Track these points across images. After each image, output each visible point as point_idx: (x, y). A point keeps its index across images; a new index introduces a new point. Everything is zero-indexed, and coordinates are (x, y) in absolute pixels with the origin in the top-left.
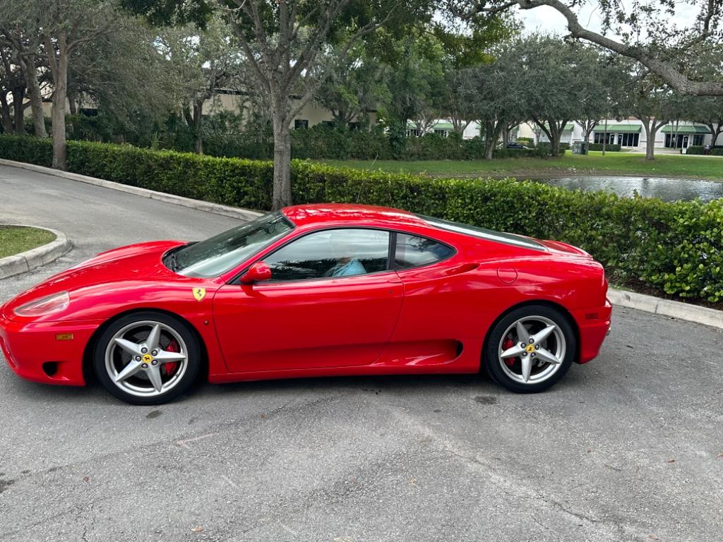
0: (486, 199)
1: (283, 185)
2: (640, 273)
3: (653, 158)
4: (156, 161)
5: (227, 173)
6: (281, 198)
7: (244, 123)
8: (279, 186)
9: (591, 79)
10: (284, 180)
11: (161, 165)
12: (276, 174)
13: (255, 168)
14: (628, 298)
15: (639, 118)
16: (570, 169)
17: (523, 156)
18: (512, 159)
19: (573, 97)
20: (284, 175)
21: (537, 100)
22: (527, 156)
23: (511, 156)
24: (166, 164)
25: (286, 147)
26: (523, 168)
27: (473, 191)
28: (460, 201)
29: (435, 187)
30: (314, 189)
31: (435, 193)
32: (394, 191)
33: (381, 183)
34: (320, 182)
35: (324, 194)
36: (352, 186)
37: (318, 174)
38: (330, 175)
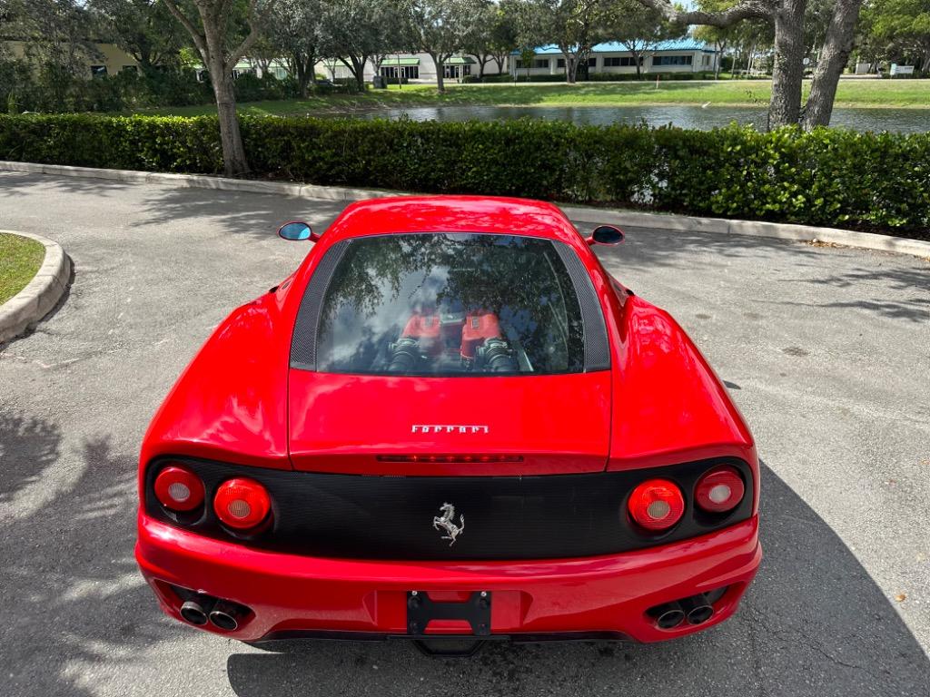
0: (509, 142)
1: (234, 142)
2: (683, 198)
4: (26, 127)
5: (142, 135)
6: (235, 157)
7: (37, 73)
8: (229, 145)
10: (235, 136)
11: (33, 132)
12: (224, 129)
13: (184, 126)
14: (700, 223)
17: (335, 93)
18: (327, 97)
20: (234, 131)
23: (324, 94)
24: (41, 130)
25: (231, 98)
27: (494, 135)
28: (480, 146)
29: (445, 133)
30: (277, 144)
31: (445, 140)
32: (393, 140)
33: (373, 133)
34: (283, 136)
35: (292, 149)
36: (331, 137)
37: (279, 127)
38: (296, 127)
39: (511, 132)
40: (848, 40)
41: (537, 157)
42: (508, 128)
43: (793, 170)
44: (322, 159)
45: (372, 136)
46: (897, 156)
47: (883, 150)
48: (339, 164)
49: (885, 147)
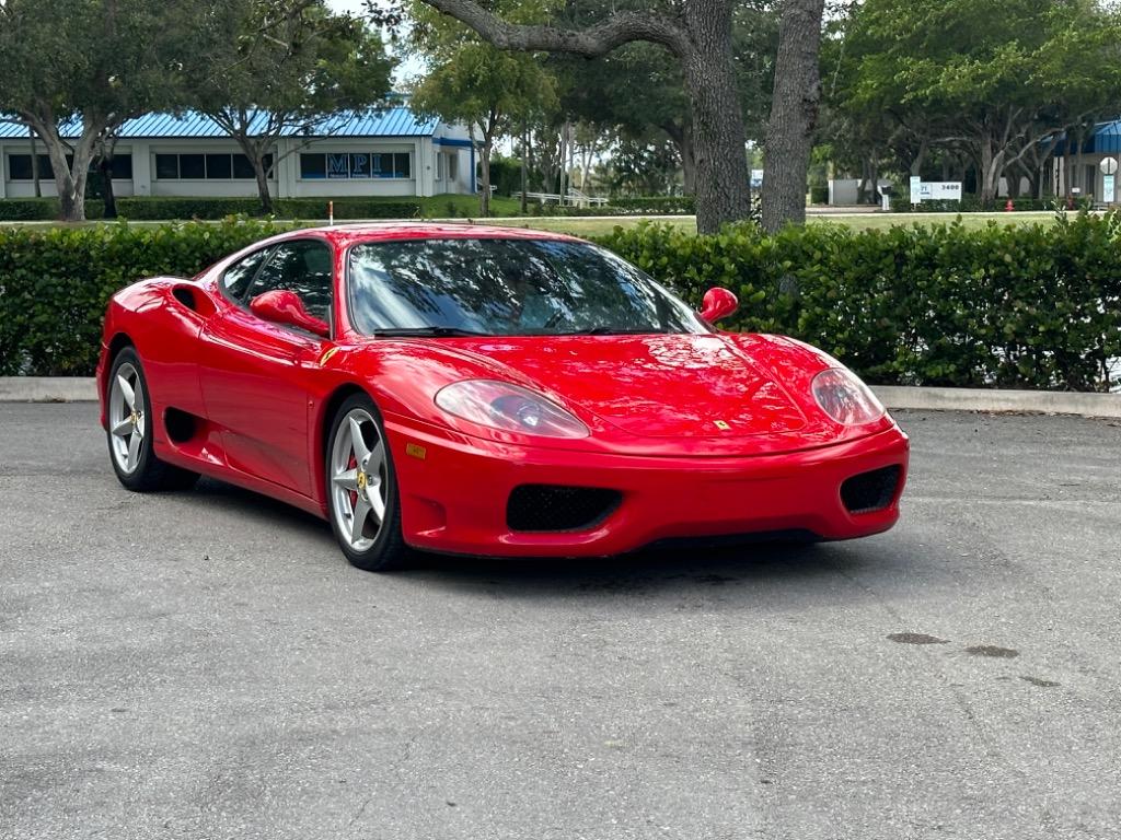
39: (214, 243)
40: (811, 82)
42: (207, 236)
43: (762, 294)
46: (920, 261)
47: (898, 251)
49: (899, 246)
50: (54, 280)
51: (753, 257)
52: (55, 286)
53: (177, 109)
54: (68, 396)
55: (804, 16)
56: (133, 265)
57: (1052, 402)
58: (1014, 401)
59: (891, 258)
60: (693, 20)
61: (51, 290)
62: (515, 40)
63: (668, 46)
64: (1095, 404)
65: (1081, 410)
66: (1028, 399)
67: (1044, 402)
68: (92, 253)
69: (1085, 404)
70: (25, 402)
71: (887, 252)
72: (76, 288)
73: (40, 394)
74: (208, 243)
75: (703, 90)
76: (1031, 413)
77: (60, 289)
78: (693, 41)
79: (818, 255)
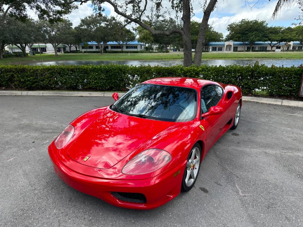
3: (57, 55)
9: (33, 29)
15: (50, 43)
16: (33, 60)
17: (14, 57)
18: (11, 58)
19: (29, 35)
21: (18, 36)
22: (16, 57)
23: (10, 57)
26: (17, 61)
27: (101, 69)
28: (97, 73)
29: (82, 69)
30: (7, 76)
31: (82, 71)
32: (60, 72)
33: (51, 70)
34: (9, 72)
35: (14, 77)
36: (33, 72)
37: (8, 69)
38: (16, 69)
39: (108, 68)
40: (204, 40)
41: (118, 77)
42: (107, 67)
44: (28, 80)
45: (51, 71)
48: (36, 82)
50: (82, 74)
51: (198, 71)
52: (82, 75)
53: (113, 41)
54: (84, 95)
55: (204, 29)
56: (95, 72)
57: (253, 99)
58: (246, 99)
59: (222, 72)
60: (184, 29)
61: (82, 76)
62: (156, 33)
63: (180, 34)
64: (261, 100)
65: (258, 101)
66: (248, 99)
67: (251, 99)
68: (88, 70)
69: (259, 100)
70: (76, 96)
71: (221, 71)
72: (86, 76)
73: (79, 95)
74: (107, 68)
75: (186, 41)
76: (249, 101)
77: (83, 76)
78: (184, 33)
79: (207, 70)
